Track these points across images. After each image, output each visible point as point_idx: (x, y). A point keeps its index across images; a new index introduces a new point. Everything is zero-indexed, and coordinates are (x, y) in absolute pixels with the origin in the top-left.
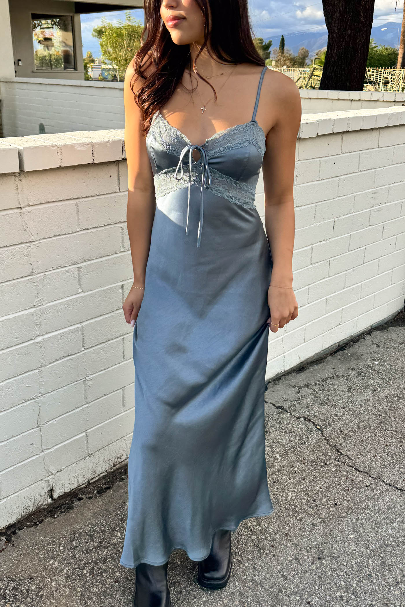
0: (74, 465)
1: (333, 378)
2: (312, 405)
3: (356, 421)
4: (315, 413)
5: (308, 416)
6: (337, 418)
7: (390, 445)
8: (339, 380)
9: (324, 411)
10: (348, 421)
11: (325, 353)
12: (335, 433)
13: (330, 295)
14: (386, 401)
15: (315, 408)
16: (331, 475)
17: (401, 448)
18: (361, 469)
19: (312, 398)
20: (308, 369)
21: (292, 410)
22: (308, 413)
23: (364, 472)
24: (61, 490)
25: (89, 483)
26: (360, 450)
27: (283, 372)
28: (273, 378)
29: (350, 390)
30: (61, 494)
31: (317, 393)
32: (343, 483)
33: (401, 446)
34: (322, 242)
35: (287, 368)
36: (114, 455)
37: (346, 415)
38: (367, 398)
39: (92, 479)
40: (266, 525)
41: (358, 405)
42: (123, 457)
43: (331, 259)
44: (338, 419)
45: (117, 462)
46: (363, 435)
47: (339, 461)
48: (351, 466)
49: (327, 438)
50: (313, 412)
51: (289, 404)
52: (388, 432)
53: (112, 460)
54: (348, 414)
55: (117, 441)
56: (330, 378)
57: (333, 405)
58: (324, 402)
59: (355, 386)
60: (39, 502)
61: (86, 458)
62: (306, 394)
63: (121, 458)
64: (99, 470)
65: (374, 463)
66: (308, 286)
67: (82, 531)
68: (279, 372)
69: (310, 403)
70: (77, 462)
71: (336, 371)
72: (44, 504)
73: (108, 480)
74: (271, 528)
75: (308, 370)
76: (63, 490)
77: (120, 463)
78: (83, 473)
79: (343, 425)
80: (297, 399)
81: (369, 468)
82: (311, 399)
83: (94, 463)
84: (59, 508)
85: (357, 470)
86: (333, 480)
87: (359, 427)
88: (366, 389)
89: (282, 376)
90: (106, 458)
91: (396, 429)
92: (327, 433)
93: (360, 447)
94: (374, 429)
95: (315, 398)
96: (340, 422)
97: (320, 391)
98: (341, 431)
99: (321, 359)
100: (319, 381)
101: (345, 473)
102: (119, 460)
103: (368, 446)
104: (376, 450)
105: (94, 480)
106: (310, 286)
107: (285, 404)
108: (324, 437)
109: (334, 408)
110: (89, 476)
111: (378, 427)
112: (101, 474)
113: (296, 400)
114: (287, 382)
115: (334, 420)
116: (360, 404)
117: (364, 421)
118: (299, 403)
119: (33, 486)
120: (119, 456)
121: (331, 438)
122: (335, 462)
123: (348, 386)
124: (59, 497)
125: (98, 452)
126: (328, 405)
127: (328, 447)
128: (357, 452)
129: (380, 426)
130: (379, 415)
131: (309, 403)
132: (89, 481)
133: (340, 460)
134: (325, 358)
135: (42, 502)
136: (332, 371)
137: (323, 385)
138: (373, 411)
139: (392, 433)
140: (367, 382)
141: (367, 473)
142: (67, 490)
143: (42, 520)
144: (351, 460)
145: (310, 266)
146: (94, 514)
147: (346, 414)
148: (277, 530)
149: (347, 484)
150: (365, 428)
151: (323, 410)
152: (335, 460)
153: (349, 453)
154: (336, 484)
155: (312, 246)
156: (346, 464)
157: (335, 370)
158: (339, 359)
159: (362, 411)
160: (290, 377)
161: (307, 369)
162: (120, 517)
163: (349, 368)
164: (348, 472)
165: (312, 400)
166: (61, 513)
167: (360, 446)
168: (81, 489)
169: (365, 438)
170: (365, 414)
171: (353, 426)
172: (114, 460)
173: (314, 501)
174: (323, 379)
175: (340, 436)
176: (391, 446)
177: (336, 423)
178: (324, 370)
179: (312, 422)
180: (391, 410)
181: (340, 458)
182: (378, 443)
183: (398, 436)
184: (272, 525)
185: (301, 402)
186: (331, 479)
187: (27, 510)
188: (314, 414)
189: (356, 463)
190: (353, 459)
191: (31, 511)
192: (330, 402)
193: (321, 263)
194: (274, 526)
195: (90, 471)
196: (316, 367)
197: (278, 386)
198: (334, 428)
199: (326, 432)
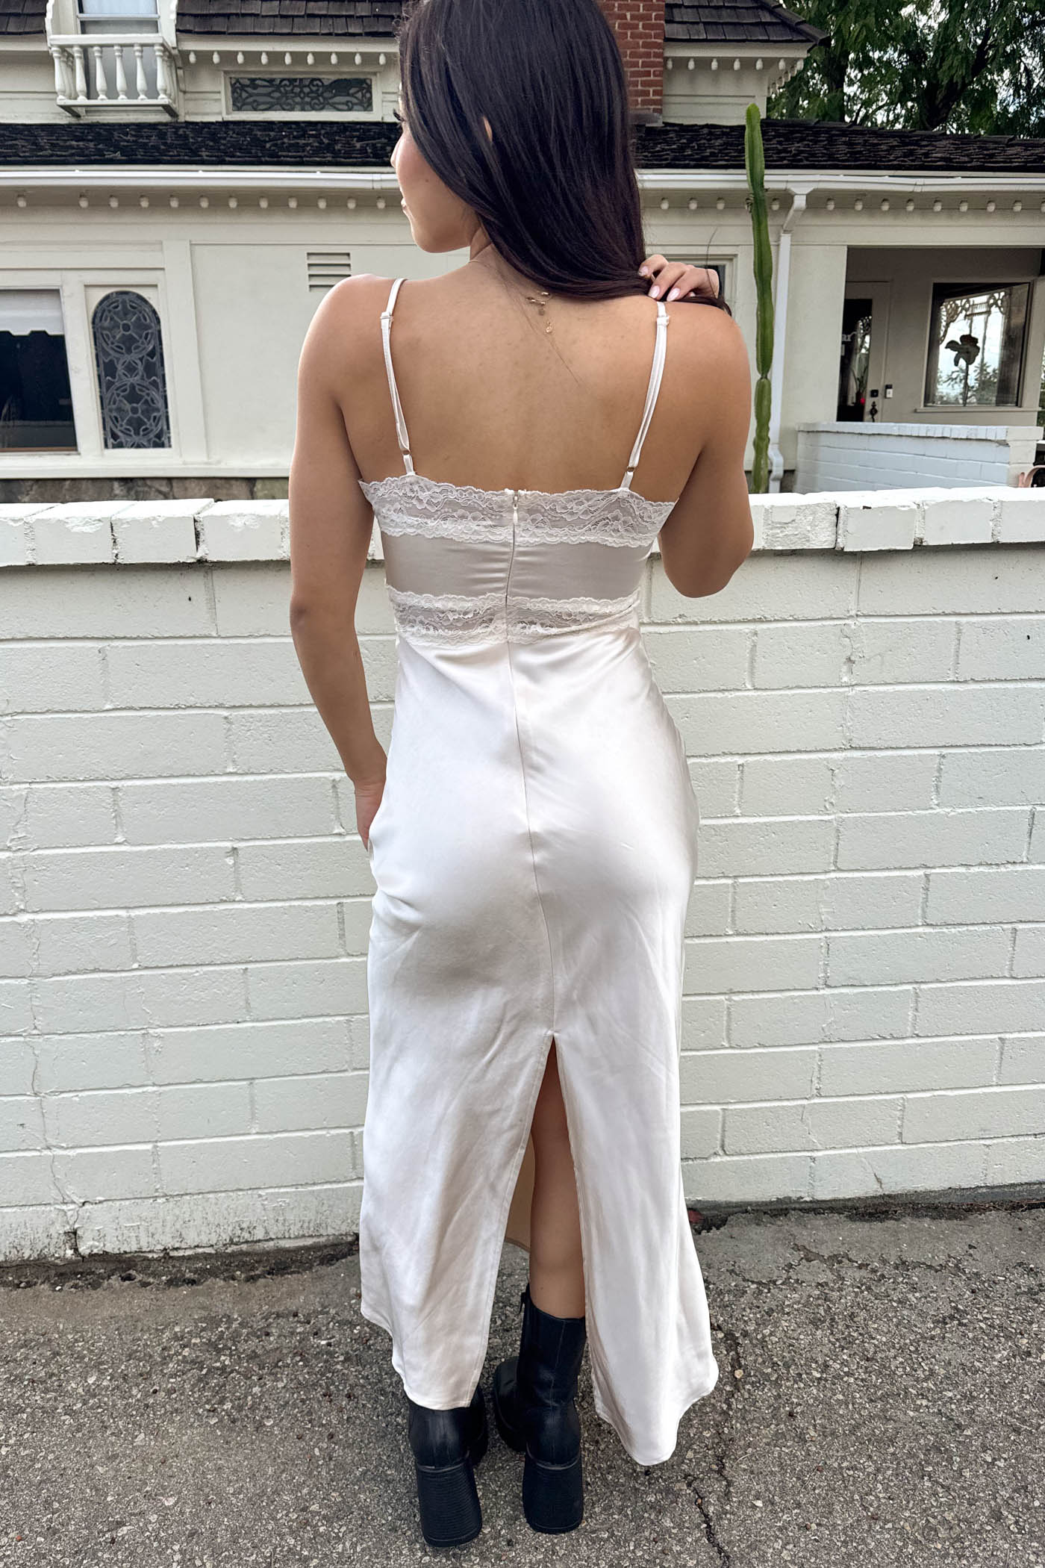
0: (127, 1203)
1: (937, 1271)
2: (788, 1314)
3: (865, 1408)
4: (771, 1334)
5: (745, 1334)
6: (819, 1376)
7: (886, 1522)
8: (948, 1283)
9: (804, 1340)
10: (841, 1397)
11: (998, 1199)
12: (768, 1409)
13: (1019, 1032)
14: (1027, 1397)
15: (785, 1324)
16: (628, 1507)
17: (910, 1549)
18: (720, 1538)
19: (810, 1296)
20: (896, 1220)
21: (722, 1300)
22: (751, 1328)
23: (720, 1550)
24: (97, 1244)
25: (166, 1256)
26: (782, 1488)
27: (808, 1199)
28: (766, 1204)
29: (948, 1320)
30: (95, 1251)
31: (840, 1290)
32: (632, 1544)
33: (916, 1542)
34: (972, 868)
35: (824, 1194)
36: (233, 1219)
37: (852, 1380)
38: (977, 1364)
39: (177, 1249)
40: (343, 1529)
41: (925, 1370)
42: (256, 1231)
43: (1020, 926)
44: (820, 1379)
45: (239, 1237)
46: (839, 1454)
47: (689, 1485)
48: (706, 1516)
49: (731, 1413)
50: (767, 1332)
51: (733, 1284)
52: (928, 1484)
53: (226, 1227)
54: (862, 1380)
55: (240, 1193)
56: (930, 1267)
57: (845, 1339)
58: (833, 1320)
59: (980, 1317)
60: (46, 1247)
61: (159, 1201)
62: (809, 1278)
63: (250, 1232)
64: (192, 1239)
65: (778, 1545)
66: (915, 986)
67: (57, 1336)
68: (794, 1196)
69: (788, 1306)
70: (137, 1201)
71: (971, 1255)
72: (57, 1255)
73: (208, 1267)
74: (344, 1543)
75: (890, 1223)
76: (102, 1245)
77: (247, 1242)
78: (152, 1230)
79: (816, 1399)
80: (764, 1281)
81: (748, 1547)
82: (805, 1298)
83: (178, 1217)
84: (79, 1276)
85: (710, 1533)
86: (617, 1522)
87: (857, 1427)
88: (1003, 1340)
89: (794, 1209)
90: (210, 1218)
91: (963, 1488)
92: (746, 1399)
93: (792, 1481)
94: (893, 1454)
95: (818, 1298)
96: (815, 1392)
97: (858, 1287)
98: (791, 1415)
99: (968, 1211)
100: (884, 1262)
101: (668, 1523)
102: (246, 1236)
103: (817, 1491)
104: (830, 1513)
105: (181, 1253)
106: (923, 986)
107: (723, 1277)
108: (725, 1407)
109: (840, 1346)
110: (170, 1243)
111: (914, 1456)
112: (197, 1246)
113: (760, 1283)
114: (795, 1230)
115: (804, 1376)
116: (931, 1370)
117: (888, 1420)
118: (760, 1292)
119: (31, 1208)
120: (244, 1226)
121: (744, 1419)
122: (679, 1481)
123: (956, 1308)
124: (91, 1255)
125: (188, 1197)
126: (832, 1334)
127: (708, 1435)
128: (767, 1490)
129: (922, 1456)
130: (959, 1426)
131: (787, 1303)
132: (165, 1249)
133: (695, 1484)
134: (981, 1210)
135: (52, 1250)
136: (959, 1249)
137: (883, 1276)
138: (953, 1406)
139: (935, 1494)
140: (1031, 1323)
141: (728, 1557)
142: (112, 1247)
143: (35, 1284)
144: (728, 1499)
145: (920, 930)
146: (111, 1318)
147: (856, 1379)
148: (349, 1557)
149: (640, 1554)
150: (869, 1440)
151: (802, 1337)
152: (686, 1476)
153: (741, 1481)
154: (612, 1535)
155: (928, 871)
156: (700, 1501)
157: (971, 1251)
158: (1020, 1229)
159: (914, 1392)
160: (819, 1222)
161: (892, 1218)
162: (135, 1347)
163: (1020, 1264)
164: (680, 1526)
165: (802, 1301)
166: (75, 1286)
167: (794, 1479)
168: (146, 1259)
169: (836, 1465)
170: (918, 1402)
171: (842, 1416)
172: (230, 1228)
173: (510, 1543)
174: (904, 1263)
175: (773, 1426)
176: (890, 1525)
177: (802, 1385)
178: (942, 1240)
179: (737, 1353)
180: (1017, 1431)
181: (702, 1480)
182: (857, 1497)
183: (944, 1512)
184: (355, 1539)
185: (769, 1292)
186: (616, 1517)
187: (18, 1251)
188: (764, 1336)
189: (728, 1516)
190: (734, 1499)
191: (26, 1256)
192: (848, 1327)
193: (971, 928)
194: (354, 1546)
195: (167, 1229)
196: (926, 1223)
197: (760, 1230)
198: (779, 1396)
199: (746, 1396)
